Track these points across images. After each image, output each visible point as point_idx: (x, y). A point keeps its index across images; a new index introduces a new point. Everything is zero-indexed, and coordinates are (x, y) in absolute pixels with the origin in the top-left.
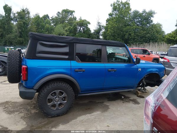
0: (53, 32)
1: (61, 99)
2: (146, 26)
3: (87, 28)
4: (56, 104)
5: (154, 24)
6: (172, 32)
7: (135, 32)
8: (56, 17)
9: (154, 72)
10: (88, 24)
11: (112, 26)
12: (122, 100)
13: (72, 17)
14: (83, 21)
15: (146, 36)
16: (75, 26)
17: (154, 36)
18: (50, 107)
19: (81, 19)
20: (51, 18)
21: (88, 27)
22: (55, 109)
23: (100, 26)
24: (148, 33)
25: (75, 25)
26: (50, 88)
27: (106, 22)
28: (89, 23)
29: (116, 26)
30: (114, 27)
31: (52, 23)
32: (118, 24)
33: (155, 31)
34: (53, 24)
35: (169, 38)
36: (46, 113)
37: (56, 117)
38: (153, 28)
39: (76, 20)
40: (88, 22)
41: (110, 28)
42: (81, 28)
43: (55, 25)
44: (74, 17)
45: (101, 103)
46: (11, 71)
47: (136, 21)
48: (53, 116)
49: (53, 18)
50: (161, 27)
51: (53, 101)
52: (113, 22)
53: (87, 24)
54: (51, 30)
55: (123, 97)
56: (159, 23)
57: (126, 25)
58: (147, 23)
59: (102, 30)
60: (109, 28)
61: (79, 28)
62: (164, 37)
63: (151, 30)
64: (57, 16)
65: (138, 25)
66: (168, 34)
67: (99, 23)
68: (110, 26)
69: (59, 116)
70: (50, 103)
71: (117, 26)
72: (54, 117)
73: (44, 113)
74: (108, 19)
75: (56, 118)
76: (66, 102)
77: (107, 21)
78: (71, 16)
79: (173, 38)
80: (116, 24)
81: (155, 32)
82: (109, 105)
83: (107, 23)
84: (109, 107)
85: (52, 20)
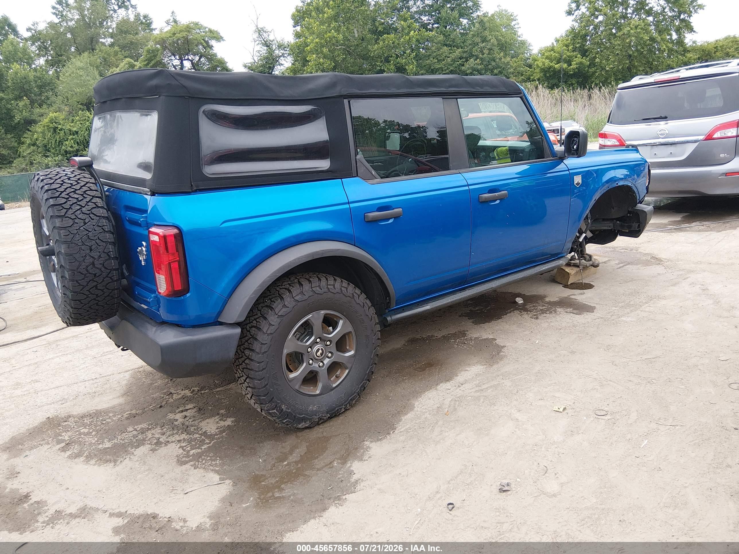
0: (53, 98)
1: (334, 345)
2: (458, 26)
3: (211, 58)
4: (318, 369)
5: (485, 15)
6: (557, 41)
7: (418, 58)
8: (52, 25)
9: (621, 183)
10: (213, 43)
11: (321, 39)
12: (523, 309)
13: (132, 18)
14: (188, 29)
15: (463, 68)
16: (155, 56)
17: (493, 64)
18: (297, 387)
19: (175, 21)
20: (29, 30)
21: (215, 55)
22: (318, 392)
23: (267, 44)
24: (471, 56)
25: (153, 54)
26: (291, 306)
27: (292, 22)
28: (219, 38)
29: (341, 37)
30: (331, 43)
31: (39, 56)
32: (343, 28)
33: (496, 43)
34: (42, 61)
35: (550, 67)
36: (288, 415)
37: (325, 422)
38: (487, 33)
39: (152, 30)
40: (211, 31)
41: (316, 51)
42: (181, 60)
43: (51, 63)
44: (137, 16)
45: (455, 336)
46: (84, 265)
47: (414, 9)
48: (316, 418)
49: (40, 33)
50: (513, 23)
51: (305, 358)
52: (322, 23)
53: (207, 42)
54: (40, 87)
55: (520, 301)
56: (503, 8)
57: (380, 29)
58: (461, 15)
59: (282, 60)
60: (311, 52)
61: (177, 62)
62: (530, 66)
63: (478, 40)
64: (56, 20)
65: (424, 26)
66: (541, 52)
67: (260, 31)
68: (313, 41)
69: (335, 416)
70: (296, 369)
71: (346, 39)
72: (321, 422)
73: (284, 415)
74: (298, 11)
75: (327, 425)
76: (352, 353)
77: (294, 17)
78: (122, 12)
79: (565, 66)
80: (338, 30)
81: (496, 49)
82: (491, 337)
83: (298, 28)
84: (499, 342)
85: (34, 39)
